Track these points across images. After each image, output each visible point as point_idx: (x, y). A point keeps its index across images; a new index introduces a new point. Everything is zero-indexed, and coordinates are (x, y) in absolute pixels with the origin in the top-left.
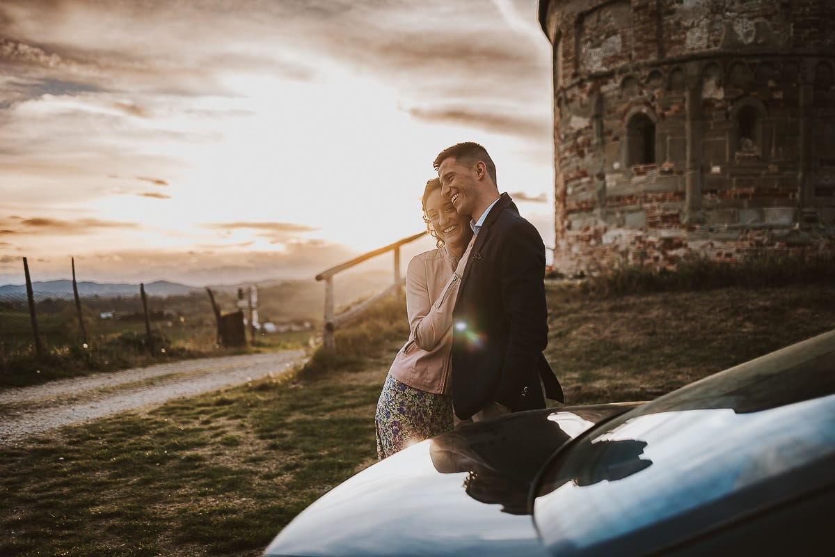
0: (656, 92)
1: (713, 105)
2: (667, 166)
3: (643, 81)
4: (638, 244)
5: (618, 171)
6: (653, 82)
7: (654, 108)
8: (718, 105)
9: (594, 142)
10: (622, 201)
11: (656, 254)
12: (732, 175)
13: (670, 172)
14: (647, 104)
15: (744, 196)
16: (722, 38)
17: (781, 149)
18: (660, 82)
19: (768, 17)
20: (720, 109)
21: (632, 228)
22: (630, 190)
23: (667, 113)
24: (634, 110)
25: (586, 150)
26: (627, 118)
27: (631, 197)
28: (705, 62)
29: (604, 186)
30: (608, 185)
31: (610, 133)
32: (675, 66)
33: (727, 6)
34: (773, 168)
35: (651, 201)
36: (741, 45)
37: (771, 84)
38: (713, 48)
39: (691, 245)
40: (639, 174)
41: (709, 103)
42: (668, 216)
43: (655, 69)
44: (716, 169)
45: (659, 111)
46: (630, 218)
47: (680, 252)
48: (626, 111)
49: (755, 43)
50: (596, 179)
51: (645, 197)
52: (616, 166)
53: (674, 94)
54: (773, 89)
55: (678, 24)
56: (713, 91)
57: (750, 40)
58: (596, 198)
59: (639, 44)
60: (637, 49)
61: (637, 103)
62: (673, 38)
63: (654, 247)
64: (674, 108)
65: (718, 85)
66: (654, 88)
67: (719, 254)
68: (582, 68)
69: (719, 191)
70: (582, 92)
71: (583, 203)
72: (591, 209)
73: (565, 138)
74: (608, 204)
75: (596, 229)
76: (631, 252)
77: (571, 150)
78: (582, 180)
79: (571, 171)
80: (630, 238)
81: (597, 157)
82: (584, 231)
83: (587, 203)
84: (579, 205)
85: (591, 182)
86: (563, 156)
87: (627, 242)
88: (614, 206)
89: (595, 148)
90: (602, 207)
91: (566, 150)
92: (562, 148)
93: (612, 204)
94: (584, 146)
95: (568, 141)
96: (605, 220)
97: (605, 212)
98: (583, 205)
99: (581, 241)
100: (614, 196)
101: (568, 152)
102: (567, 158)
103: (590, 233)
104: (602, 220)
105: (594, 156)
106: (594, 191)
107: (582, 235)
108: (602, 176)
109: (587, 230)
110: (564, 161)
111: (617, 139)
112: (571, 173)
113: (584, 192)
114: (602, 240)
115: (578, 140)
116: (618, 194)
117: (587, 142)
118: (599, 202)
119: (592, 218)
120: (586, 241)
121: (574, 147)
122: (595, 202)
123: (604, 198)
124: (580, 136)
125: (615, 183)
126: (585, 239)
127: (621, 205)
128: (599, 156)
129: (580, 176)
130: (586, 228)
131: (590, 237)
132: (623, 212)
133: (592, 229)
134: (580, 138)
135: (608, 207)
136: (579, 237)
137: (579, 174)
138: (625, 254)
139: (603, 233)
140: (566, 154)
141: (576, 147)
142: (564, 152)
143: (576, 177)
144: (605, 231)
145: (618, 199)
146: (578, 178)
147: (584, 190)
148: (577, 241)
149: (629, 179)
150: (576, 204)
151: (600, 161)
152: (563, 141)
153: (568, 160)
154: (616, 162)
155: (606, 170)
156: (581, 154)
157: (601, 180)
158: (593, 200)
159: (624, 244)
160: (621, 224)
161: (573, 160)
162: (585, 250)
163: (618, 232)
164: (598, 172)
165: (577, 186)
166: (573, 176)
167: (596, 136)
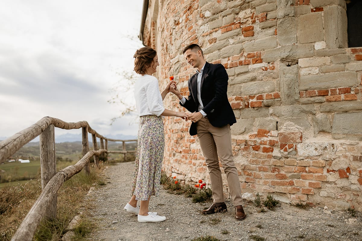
5: (322, 54)
9: (280, 13)
10: (329, 96)
21: (347, 135)
22: (343, 82)
25: (257, 27)
27: (347, 91)
29: (298, 74)
30: (303, 72)
40: (360, 59)
46: (340, 120)
50: (278, 65)
52: (319, 46)
58: (284, 91)
71: (252, 97)
72: (268, 106)
73: (214, 14)
74: (305, 100)
75: (281, 134)
76: (355, 170)
77: (227, 28)
78: (251, 67)
79: (224, 56)
80: (350, 150)
81: (281, 35)
82: (256, 136)
83: (260, 98)
84: (242, 100)
85: (271, 69)
86: (208, 38)
87: (346, 157)
88: (314, 102)
89: (279, 22)
90: (292, 103)
91: (215, 30)
92: (206, 28)
93: (312, 99)
94: (254, 22)
95: (220, 18)
96: (297, 121)
97: (297, 111)
98: (251, 101)
99: (254, 149)
100: (315, 89)
101: (220, 31)
102: (215, 40)
103: (270, 138)
104: (291, 120)
105: (275, 33)
106: (275, 81)
107: (255, 141)
108: (290, 61)
109: (262, 133)
110: (208, 44)
111: (319, 9)
112: (224, 58)
113: (253, 83)
114: (296, 149)
115: (242, 15)
116: (323, 85)
117: (260, 15)
118: (289, 96)
119: (269, 118)
120: (266, 150)
121: (234, 24)
122: (277, 96)
123: (297, 91)
124: (245, 8)
125: (317, 71)
126: (262, 146)
127: (330, 101)
128: (286, 32)
129: (245, 61)
130: (259, 131)
131: (273, 144)
132: (329, 112)
133: (274, 133)
134: (244, 11)
135: (303, 104)
136: (250, 143)
137: (243, 59)
138: (344, 174)
139: (299, 140)
140: (214, 35)
141: (239, 23)
142: (211, 33)
143: (236, 63)
144: (301, 137)
145: (324, 93)
146: (241, 63)
147: (253, 79)
148: (246, 149)
149: (342, 65)
150: (237, 99)
151: (288, 40)
152: (208, 19)
153: (217, 42)
154: (319, 41)
155: (300, 52)
156: (249, 32)
157: (289, 66)
158: (272, 94)
159: (342, 159)
160: (327, 128)
161: (231, 41)
162: (263, 162)
163: (325, 140)
164: (284, 55)
165: (238, 75)
166: (229, 62)
167: (283, 5)
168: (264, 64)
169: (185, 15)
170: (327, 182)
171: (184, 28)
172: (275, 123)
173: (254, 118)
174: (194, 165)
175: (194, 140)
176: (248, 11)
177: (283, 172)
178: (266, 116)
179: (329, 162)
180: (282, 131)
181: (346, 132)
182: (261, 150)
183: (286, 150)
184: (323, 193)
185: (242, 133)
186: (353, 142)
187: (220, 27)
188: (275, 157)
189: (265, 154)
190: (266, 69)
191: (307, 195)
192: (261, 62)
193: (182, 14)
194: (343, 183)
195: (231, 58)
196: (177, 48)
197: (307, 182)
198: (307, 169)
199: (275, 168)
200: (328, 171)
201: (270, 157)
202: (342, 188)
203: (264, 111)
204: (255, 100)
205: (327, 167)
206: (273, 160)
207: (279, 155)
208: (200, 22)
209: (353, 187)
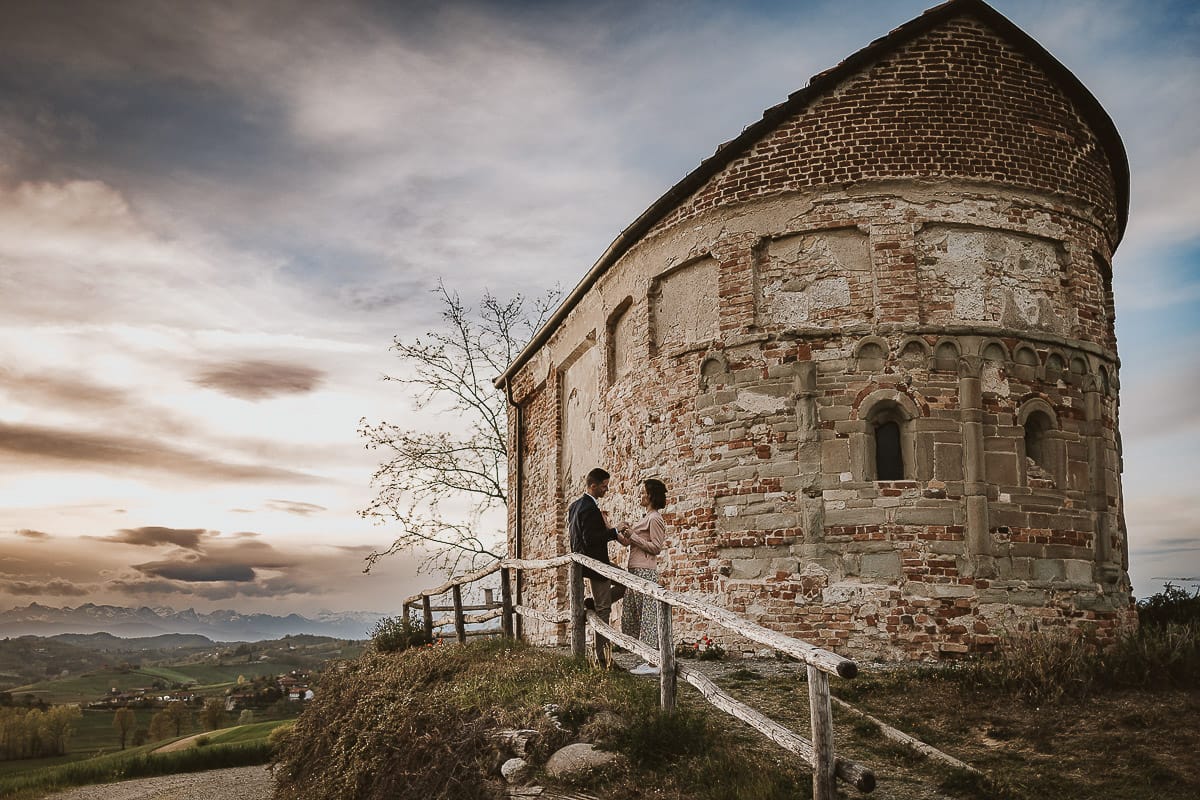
0: (914, 372)
1: (995, 402)
2: (935, 486)
3: (896, 353)
4: (895, 606)
5: (847, 487)
6: (910, 358)
7: (912, 397)
8: (1003, 404)
9: (802, 436)
10: (857, 535)
11: (931, 623)
12: (1026, 508)
13: (941, 495)
14: (901, 388)
15: (1042, 540)
16: (1002, 311)
17: (1075, 477)
18: (920, 358)
19: (1049, 293)
20: (1005, 410)
21: (876, 579)
22: (871, 519)
23: (931, 406)
24: (878, 395)
25: (775, 448)
26: (865, 404)
27: (874, 529)
28: (985, 340)
29: (822, 508)
30: (828, 506)
31: (831, 425)
32: (943, 339)
33: (1005, 269)
34: (1069, 503)
35: (909, 538)
36: (1025, 326)
37: (1060, 385)
38: (991, 323)
39: (983, 610)
40: (887, 494)
41: (989, 400)
42: (940, 563)
43: (913, 338)
44: (1005, 498)
45: (920, 401)
46: (868, 561)
47: (966, 621)
48: (862, 395)
49: (1039, 326)
50: (799, 495)
51: (901, 530)
52: (845, 477)
53: (941, 380)
54: (1063, 392)
55: (941, 279)
56: (995, 383)
57: (1034, 321)
58: (807, 527)
59: (887, 298)
60: (885, 305)
61: (882, 386)
62: (936, 298)
63: (925, 612)
64: (943, 399)
65: (1003, 376)
66: (912, 366)
67: (1022, 627)
68: (763, 319)
69: (1010, 531)
70: (767, 356)
71: (769, 533)
72: (788, 544)
73: (717, 423)
74: (830, 538)
75: (805, 577)
76: (883, 617)
77: (736, 444)
78: (767, 495)
79: (733, 478)
80: (878, 595)
81: (803, 461)
82: (775, 579)
83: (779, 533)
84: (756, 536)
85: (791, 499)
86: (708, 453)
87: (874, 602)
88: (840, 541)
89: (800, 446)
90: (816, 542)
91: (719, 443)
92: (706, 439)
93: (838, 537)
94: (770, 441)
95: (727, 430)
96: (822, 563)
97: (821, 550)
98: (767, 537)
99: (772, 595)
100: (842, 525)
101: (726, 446)
102: (719, 456)
103: (792, 582)
104: (816, 562)
105: (796, 458)
106: (797, 515)
107: (774, 586)
108: (814, 492)
109: (781, 577)
110: (709, 460)
111: (844, 435)
112: (732, 481)
113: (770, 515)
114: (821, 596)
115: (754, 430)
116: (850, 522)
117: (778, 434)
118: (812, 533)
119: (790, 558)
120: (786, 596)
121: (745, 440)
122: (799, 532)
123: (822, 527)
124: (759, 423)
125: (843, 505)
126: (782, 592)
127: (856, 540)
128: (808, 458)
129: (760, 487)
130: (778, 574)
131: (795, 589)
132: (857, 552)
133: (796, 576)
134: (758, 426)
135: (828, 542)
136: (767, 588)
137: (757, 485)
138: (872, 621)
139: (824, 585)
140: (718, 450)
141: (752, 440)
142: (713, 446)
143: (749, 489)
144: (827, 581)
145: (850, 530)
146: (754, 490)
147: (771, 511)
148: (762, 596)
149: (870, 500)
150: (749, 534)
151: (812, 468)
152: (709, 428)
153: (723, 459)
154: (846, 472)
155: (825, 482)
156: (764, 453)
157: (812, 497)
158: (794, 529)
159: (870, 604)
160: (855, 571)
161: (742, 461)
162: (784, 611)
163: (852, 584)
164: (807, 485)
165: (751, 504)
166: (739, 487)
167: (805, 427)
168: (783, 494)
169: (670, 413)
170: (855, 631)
171: (668, 430)
172: (796, 565)
173: (771, 559)
174: (689, 621)
175: (686, 587)
176: (763, 426)
177: (806, 622)
178: (786, 556)
179: (857, 608)
180: (805, 574)
181: (874, 575)
182: (782, 596)
183: (810, 596)
184: (851, 644)
185: (757, 577)
186: (881, 586)
187: (727, 442)
188: (797, 605)
189: (786, 601)
190: (786, 499)
191: (834, 646)
192: (780, 491)
193: (665, 410)
194: (872, 631)
195: (741, 482)
196: (655, 455)
197: (834, 632)
198: (833, 617)
199: (798, 618)
200: (856, 619)
201: (792, 604)
202: (870, 637)
203: (783, 550)
204: (772, 536)
205: (855, 614)
206: (795, 607)
207: (803, 602)
208: (697, 430)
209: (882, 635)
